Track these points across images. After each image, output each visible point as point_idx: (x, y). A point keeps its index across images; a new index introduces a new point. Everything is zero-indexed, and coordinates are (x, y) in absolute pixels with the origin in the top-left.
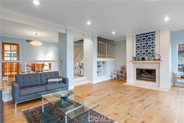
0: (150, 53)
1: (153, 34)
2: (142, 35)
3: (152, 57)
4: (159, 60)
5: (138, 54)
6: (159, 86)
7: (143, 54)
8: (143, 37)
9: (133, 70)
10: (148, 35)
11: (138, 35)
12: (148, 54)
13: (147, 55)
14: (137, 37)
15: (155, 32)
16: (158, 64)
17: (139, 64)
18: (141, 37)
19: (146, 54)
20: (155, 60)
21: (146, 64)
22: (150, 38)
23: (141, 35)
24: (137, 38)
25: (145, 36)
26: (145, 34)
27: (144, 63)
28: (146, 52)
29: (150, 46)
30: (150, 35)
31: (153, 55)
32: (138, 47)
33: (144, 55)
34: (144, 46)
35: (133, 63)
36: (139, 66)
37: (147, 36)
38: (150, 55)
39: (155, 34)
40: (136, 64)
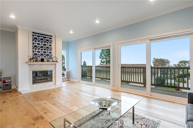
0: (48, 55)
1: (51, 37)
2: (40, 34)
3: (50, 58)
4: (57, 61)
5: (36, 54)
6: (55, 84)
7: (41, 55)
8: (41, 37)
9: (29, 73)
10: (46, 36)
11: (36, 33)
12: (46, 55)
13: (45, 57)
14: (34, 34)
15: (52, 36)
16: (54, 66)
17: (37, 66)
18: (39, 36)
19: (44, 55)
20: (53, 61)
21: (44, 66)
22: (47, 40)
23: (38, 34)
24: (35, 36)
25: (43, 37)
26: (43, 35)
27: (41, 64)
28: (44, 54)
29: (47, 48)
30: (47, 38)
31: (51, 57)
32: (36, 46)
33: (43, 56)
34: (42, 47)
35: (29, 64)
36: (37, 68)
37: (45, 38)
38: (48, 56)
39: (52, 38)
40: (32, 66)
